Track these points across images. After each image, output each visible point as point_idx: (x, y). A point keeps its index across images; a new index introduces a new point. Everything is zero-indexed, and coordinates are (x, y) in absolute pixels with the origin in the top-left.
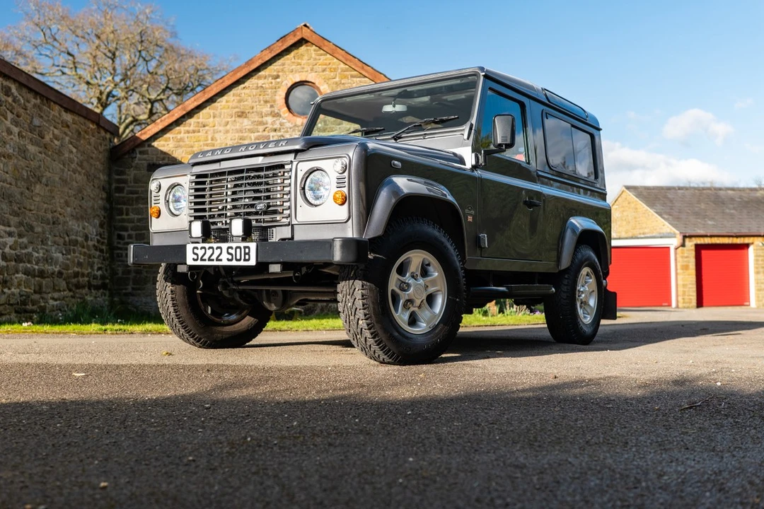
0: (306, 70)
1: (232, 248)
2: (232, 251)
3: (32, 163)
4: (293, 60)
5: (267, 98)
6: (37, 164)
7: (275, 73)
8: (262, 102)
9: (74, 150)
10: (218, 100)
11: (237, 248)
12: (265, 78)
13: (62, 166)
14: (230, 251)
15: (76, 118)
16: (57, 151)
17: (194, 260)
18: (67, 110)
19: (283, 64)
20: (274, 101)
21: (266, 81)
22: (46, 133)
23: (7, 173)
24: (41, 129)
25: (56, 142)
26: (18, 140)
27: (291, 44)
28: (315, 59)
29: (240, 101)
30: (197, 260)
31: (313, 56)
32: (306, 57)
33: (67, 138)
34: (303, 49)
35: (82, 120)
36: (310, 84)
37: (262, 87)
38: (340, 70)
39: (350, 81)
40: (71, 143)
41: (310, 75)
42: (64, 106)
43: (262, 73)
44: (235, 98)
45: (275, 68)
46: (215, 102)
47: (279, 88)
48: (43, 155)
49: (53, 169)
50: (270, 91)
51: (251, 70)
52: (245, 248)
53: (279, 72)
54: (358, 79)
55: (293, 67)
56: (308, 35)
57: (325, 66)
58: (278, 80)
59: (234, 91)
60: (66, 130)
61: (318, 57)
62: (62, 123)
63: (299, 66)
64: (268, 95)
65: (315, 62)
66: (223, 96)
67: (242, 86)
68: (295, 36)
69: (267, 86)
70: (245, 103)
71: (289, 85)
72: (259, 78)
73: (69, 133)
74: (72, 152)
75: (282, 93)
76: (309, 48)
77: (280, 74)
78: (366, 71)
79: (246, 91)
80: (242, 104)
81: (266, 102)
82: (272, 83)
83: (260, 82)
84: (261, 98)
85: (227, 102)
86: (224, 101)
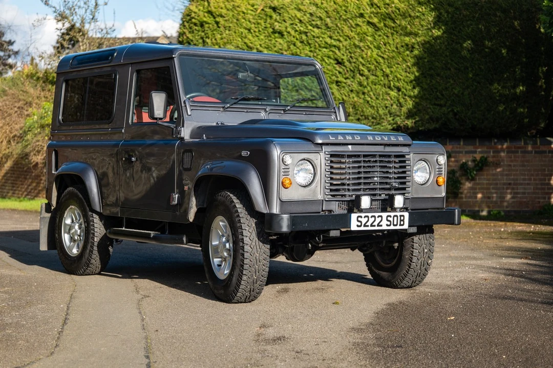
1: (390, 216)
2: (391, 219)
11: (394, 216)
14: (389, 218)
17: (358, 226)
30: (360, 226)
52: (401, 216)
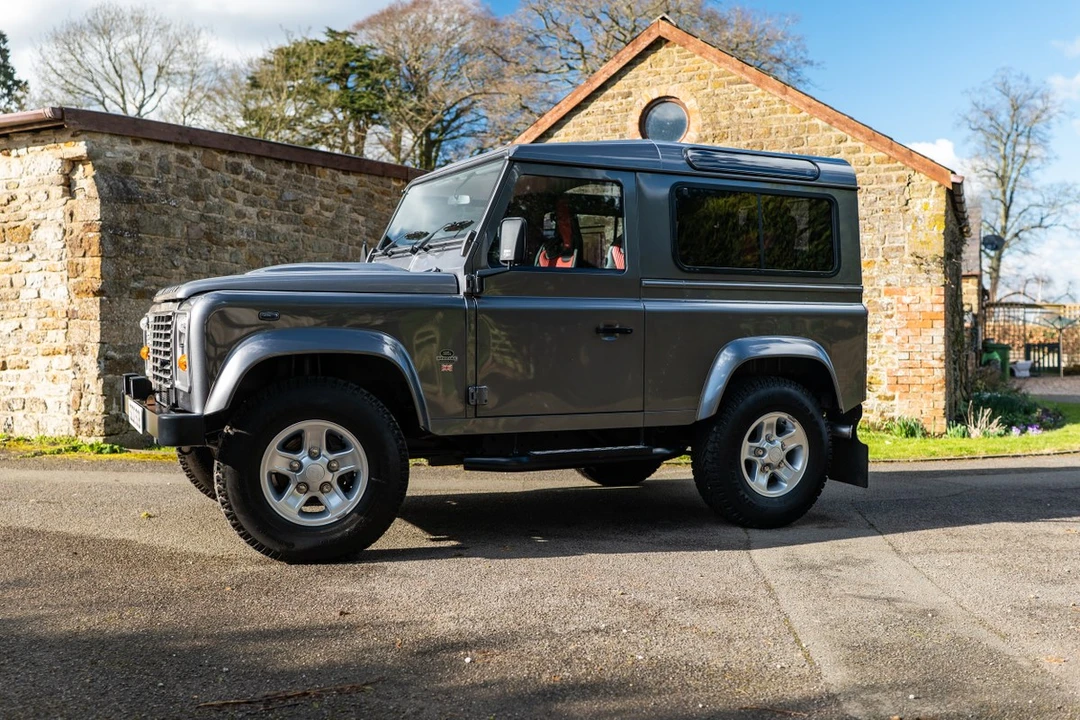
0: (666, 81)
3: (281, 245)
4: (649, 69)
5: (616, 125)
6: (291, 245)
7: (626, 90)
8: (609, 132)
9: (361, 219)
10: (556, 134)
12: (613, 97)
13: (337, 242)
15: (365, 179)
16: (328, 225)
18: (346, 172)
19: (637, 77)
20: (625, 129)
21: (614, 102)
22: (306, 206)
23: (237, 263)
24: (296, 203)
25: (327, 214)
26: (256, 222)
27: (644, 47)
28: (679, 64)
29: (581, 133)
31: (676, 60)
32: (666, 63)
33: (348, 207)
34: (663, 50)
35: (377, 179)
36: (673, 100)
37: (609, 110)
38: (712, 76)
39: (726, 91)
40: (355, 211)
41: (672, 88)
42: (341, 168)
43: (610, 92)
44: (575, 129)
45: (626, 83)
46: (552, 136)
47: (631, 109)
48: (302, 234)
49: (319, 248)
50: (619, 115)
51: (593, 89)
53: (630, 88)
54: (738, 86)
55: (649, 79)
56: (667, 31)
57: (693, 73)
58: (630, 99)
59: (575, 120)
60: (347, 196)
61: (682, 61)
62: (338, 188)
63: (657, 77)
64: (617, 121)
65: (678, 69)
66: (561, 128)
67: (585, 112)
68: (649, 35)
69: (616, 108)
70: (589, 134)
71: (644, 104)
72: (606, 99)
73: (351, 199)
74: (358, 222)
75: (635, 116)
76: (670, 49)
77: (632, 90)
78: (749, 74)
79: (590, 118)
80: (585, 136)
81: (615, 131)
82: (622, 104)
83: (608, 105)
84: (609, 125)
85: (566, 135)
86: (563, 134)
